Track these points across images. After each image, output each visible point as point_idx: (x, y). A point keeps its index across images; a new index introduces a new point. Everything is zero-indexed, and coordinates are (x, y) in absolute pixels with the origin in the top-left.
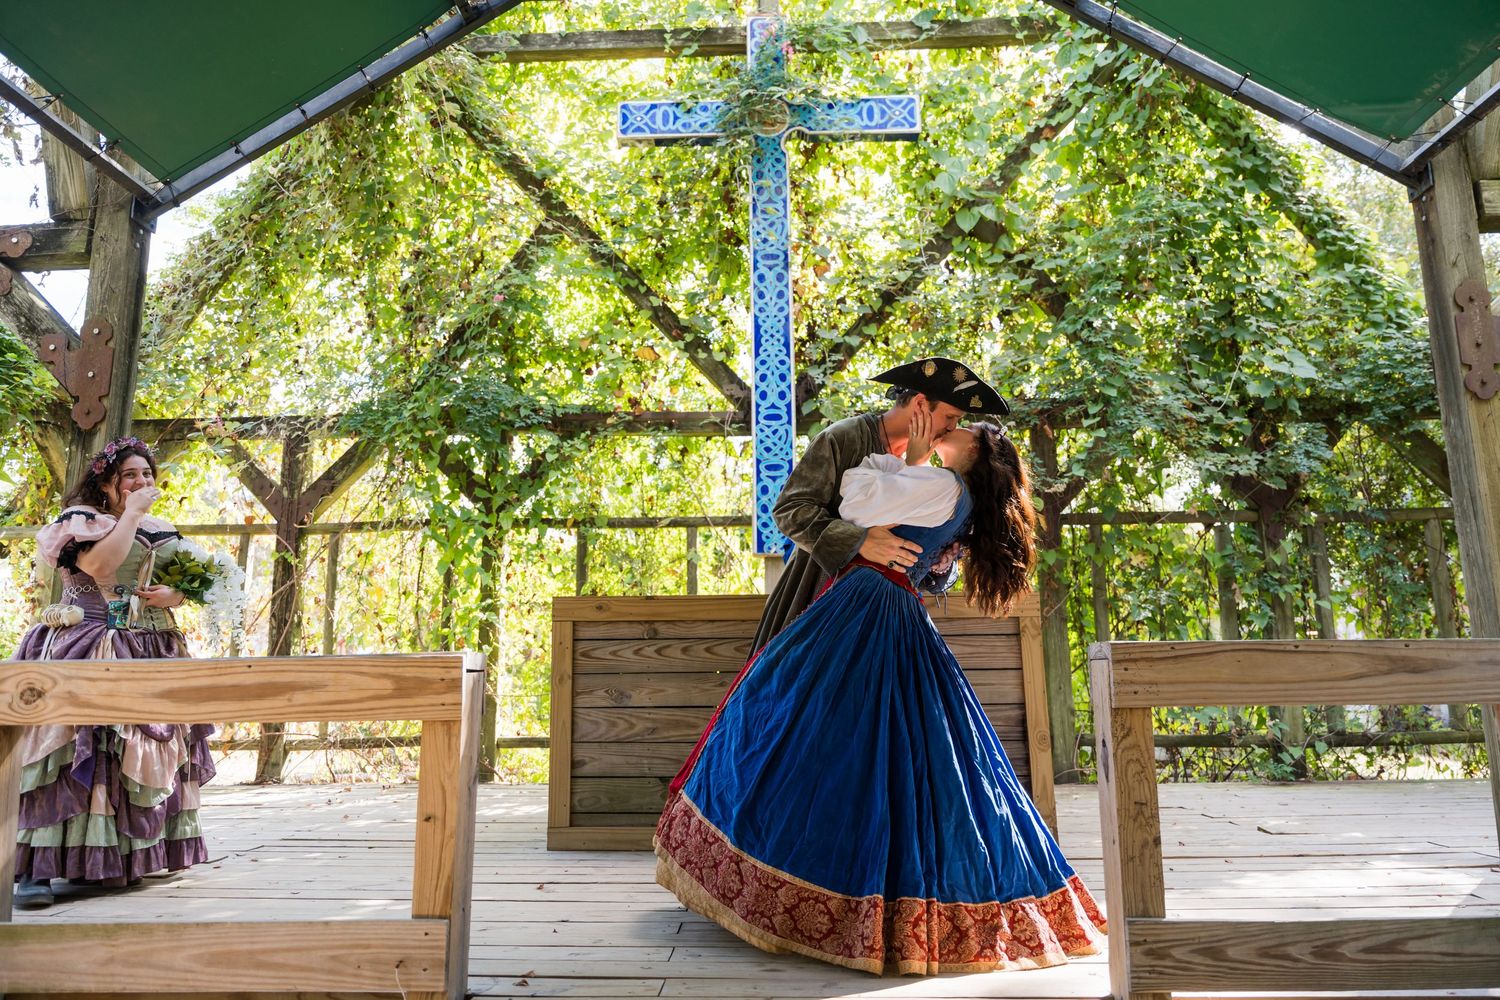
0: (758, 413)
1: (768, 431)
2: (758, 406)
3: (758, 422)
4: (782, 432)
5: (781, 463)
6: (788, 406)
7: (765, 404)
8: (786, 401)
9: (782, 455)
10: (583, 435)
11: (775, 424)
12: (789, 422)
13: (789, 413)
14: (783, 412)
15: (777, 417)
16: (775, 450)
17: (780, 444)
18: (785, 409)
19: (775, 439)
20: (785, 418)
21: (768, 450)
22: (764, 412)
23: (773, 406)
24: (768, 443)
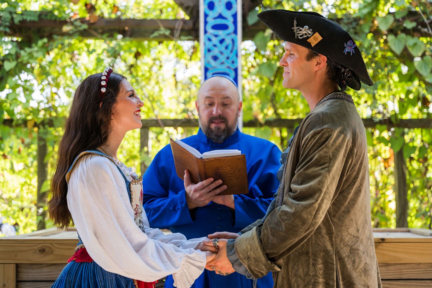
0: (206, 23)
1: (215, 41)
2: (206, 16)
3: (206, 32)
4: (228, 41)
5: (227, 71)
6: (235, 16)
7: (212, 14)
8: (233, 12)
9: (228, 63)
10: (40, 43)
11: (222, 33)
12: (235, 32)
13: (235, 23)
14: (229, 22)
15: (224, 27)
16: (222, 58)
17: (227, 53)
18: (231, 19)
19: (222, 47)
20: (231, 28)
21: (215, 58)
22: (211, 22)
23: (220, 16)
24: (216, 52)
